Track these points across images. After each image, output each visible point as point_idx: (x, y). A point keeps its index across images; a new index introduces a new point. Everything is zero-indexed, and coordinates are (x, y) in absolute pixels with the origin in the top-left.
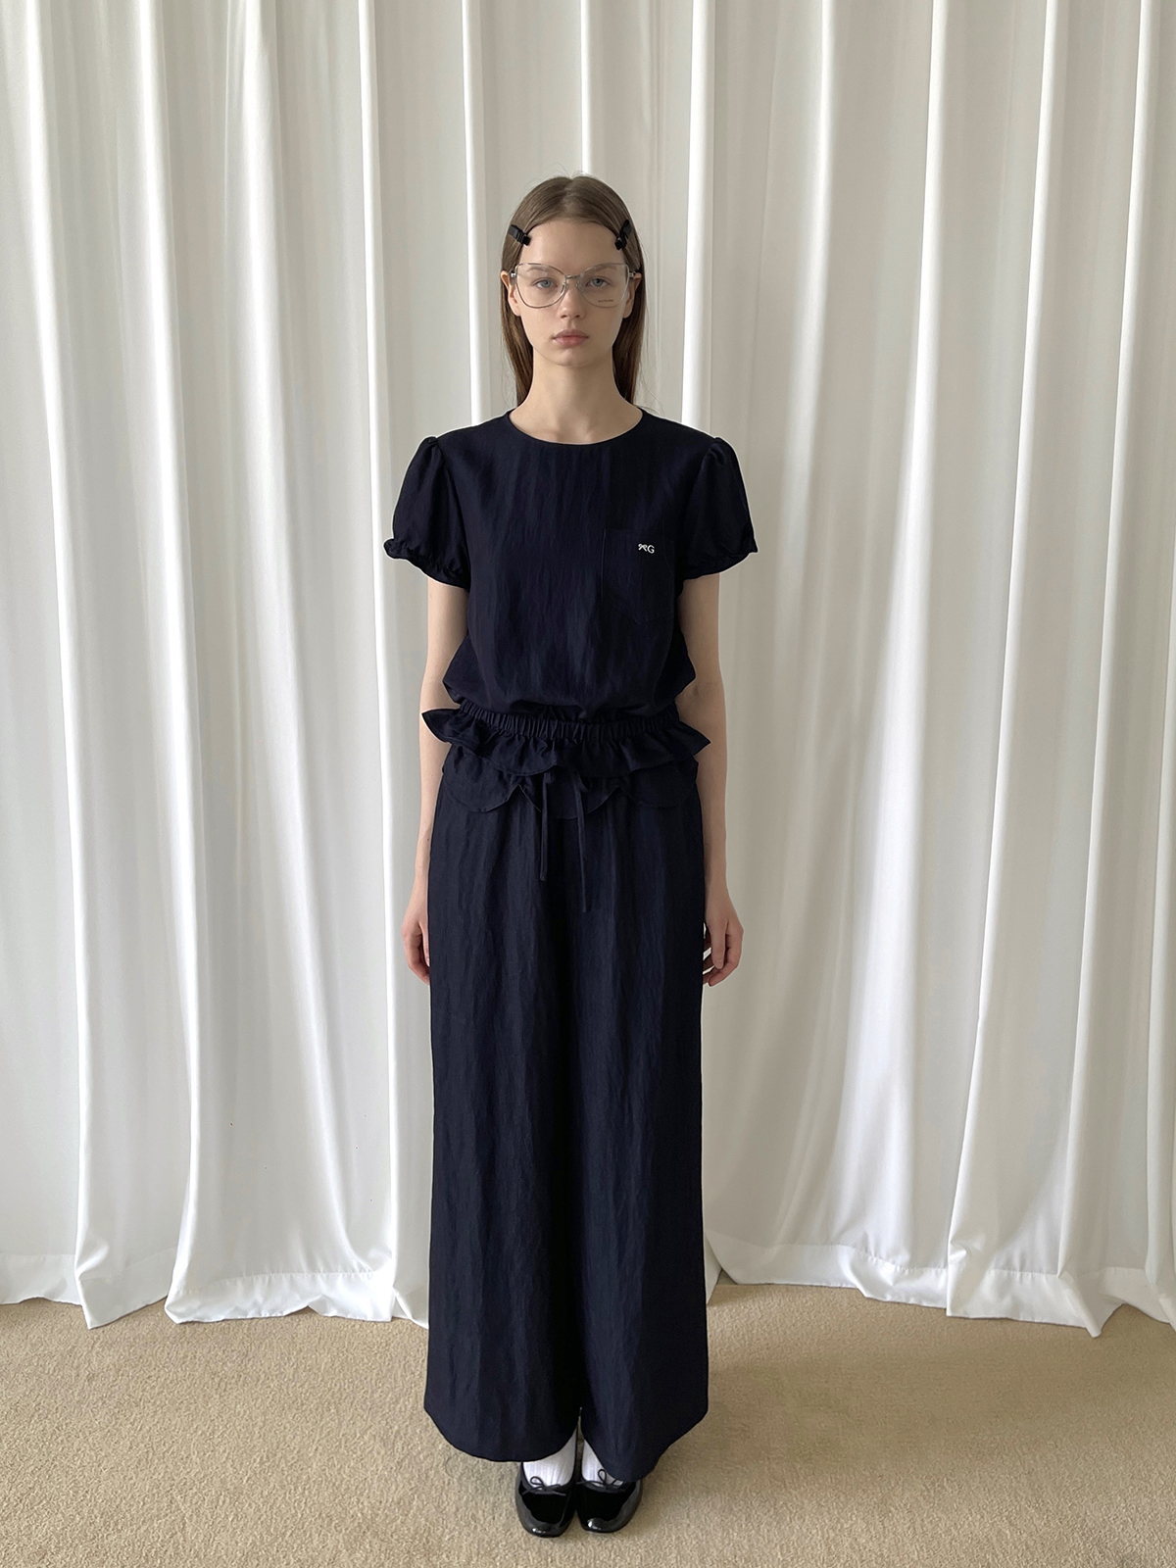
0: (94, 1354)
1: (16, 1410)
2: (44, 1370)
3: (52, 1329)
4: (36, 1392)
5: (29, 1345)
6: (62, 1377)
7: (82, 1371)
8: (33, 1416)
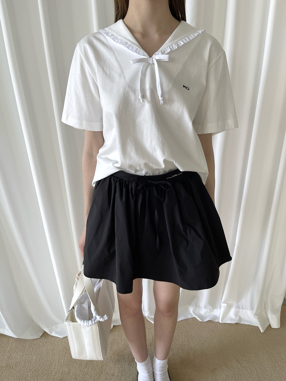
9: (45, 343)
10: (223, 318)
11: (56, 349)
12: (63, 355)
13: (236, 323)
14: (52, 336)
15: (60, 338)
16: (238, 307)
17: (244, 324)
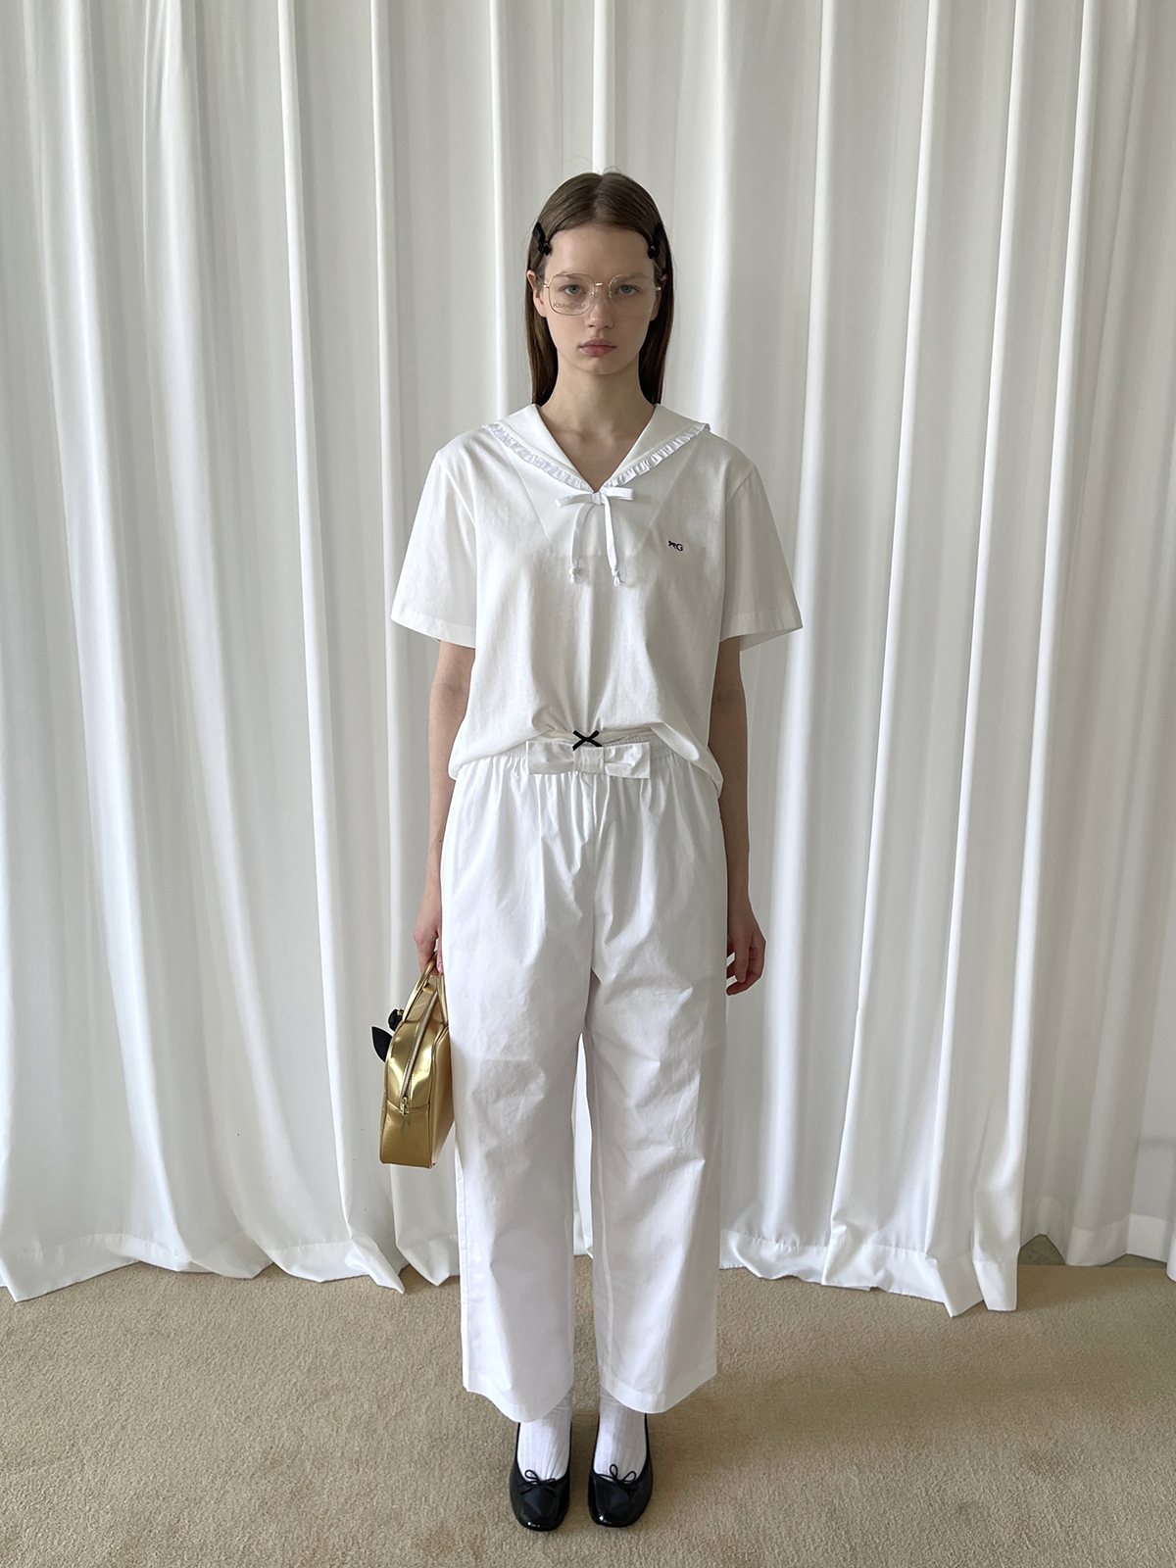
9: (268, 1289)
10: (833, 1271)
11: (302, 1305)
12: (320, 1318)
13: (872, 1289)
14: (292, 1276)
15: (314, 1282)
16: (884, 1241)
17: (900, 1295)
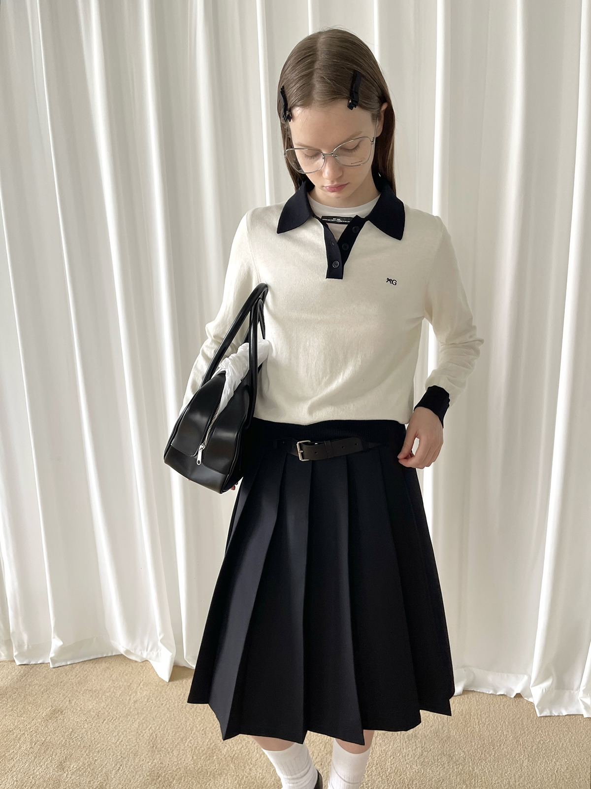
0: (139, 688)
1: (98, 716)
2: (115, 694)
3: (123, 673)
4: (109, 706)
5: (111, 681)
6: (122, 700)
7: (132, 697)
8: (105, 720)
